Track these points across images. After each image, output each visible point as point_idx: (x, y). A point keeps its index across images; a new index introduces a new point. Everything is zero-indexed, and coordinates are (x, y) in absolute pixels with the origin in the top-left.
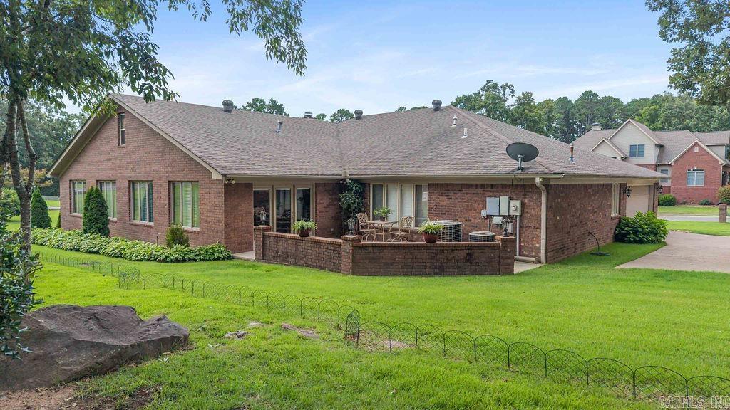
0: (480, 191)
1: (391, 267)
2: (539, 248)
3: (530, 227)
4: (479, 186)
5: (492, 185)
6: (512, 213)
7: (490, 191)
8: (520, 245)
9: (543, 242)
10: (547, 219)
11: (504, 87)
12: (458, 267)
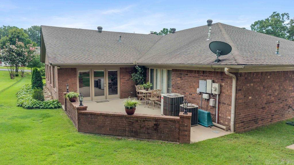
0: (197, 75)
1: (103, 129)
2: (230, 120)
3: (225, 104)
4: (196, 72)
5: (203, 72)
6: (214, 92)
7: (202, 76)
8: (218, 116)
9: (233, 116)
10: (236, 99)
11: (283, 15)
12: (148, 133)
